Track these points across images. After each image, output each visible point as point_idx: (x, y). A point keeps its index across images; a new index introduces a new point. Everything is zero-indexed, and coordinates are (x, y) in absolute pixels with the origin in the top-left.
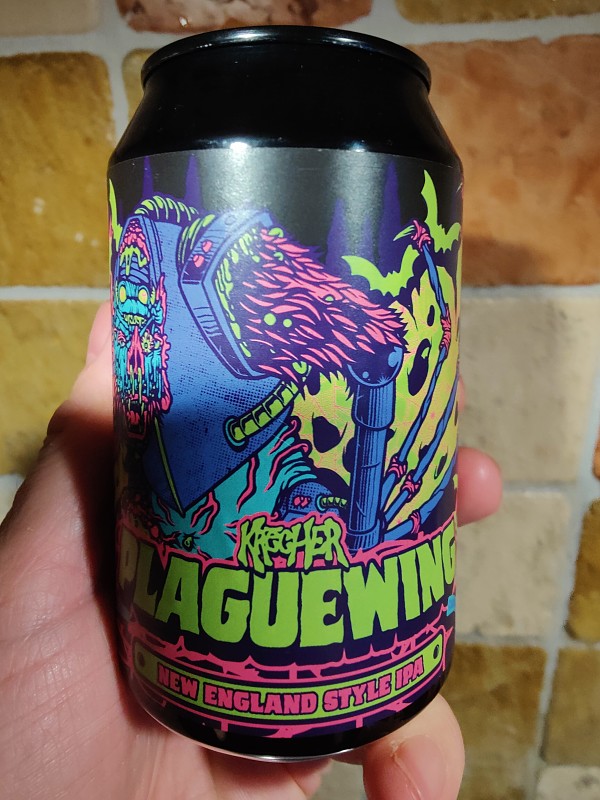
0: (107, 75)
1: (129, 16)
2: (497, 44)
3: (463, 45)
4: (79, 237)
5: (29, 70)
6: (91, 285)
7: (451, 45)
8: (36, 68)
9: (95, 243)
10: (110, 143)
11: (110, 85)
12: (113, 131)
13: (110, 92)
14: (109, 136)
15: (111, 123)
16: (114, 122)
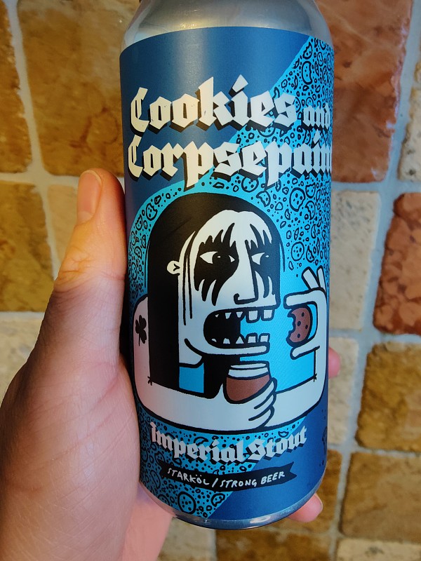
9: (3, 139)
10: (10, 64)
11: (8, 22)
12: (13, 55)
13: (9, 26)
14: (10, 59)
15: (11, 49)
16: (13, 48)
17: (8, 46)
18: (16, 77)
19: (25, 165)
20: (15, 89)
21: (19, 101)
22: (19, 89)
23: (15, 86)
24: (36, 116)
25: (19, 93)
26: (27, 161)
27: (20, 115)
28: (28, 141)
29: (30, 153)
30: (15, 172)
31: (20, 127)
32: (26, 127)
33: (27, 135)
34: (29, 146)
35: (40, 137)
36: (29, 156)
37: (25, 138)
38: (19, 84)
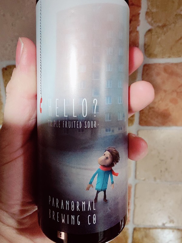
2: (172, 64)
3: (163, 64)
7: (160, 64)
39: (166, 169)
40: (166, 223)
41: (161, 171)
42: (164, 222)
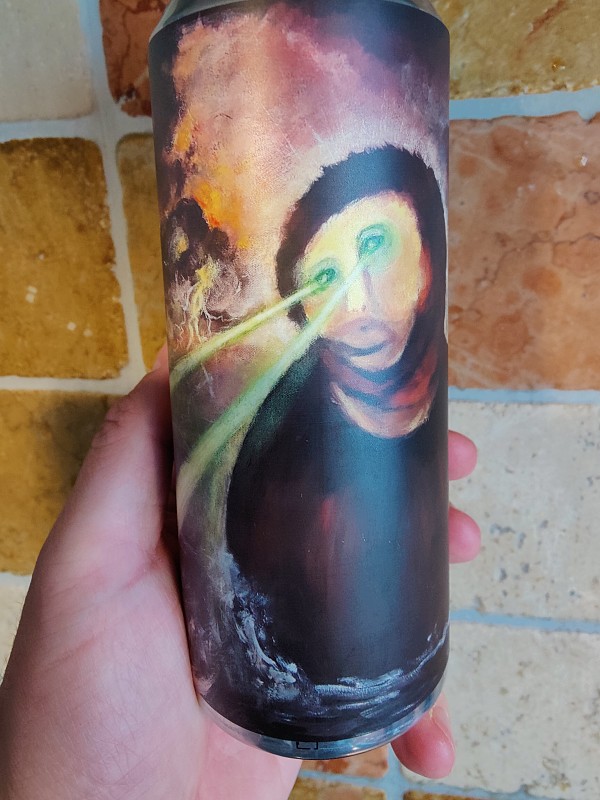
0: (100, 160)
1: (122, 100)
2: (528, 119)
3: (490, 122)
4: (72, 326)
5: (22, 156)
6: (83, 377)
7: (474, 122)
8: (29, 154)
9: (88, 333)
10: (103, 230)
11: (103, 171)
12: (107, 217)
13: (103, 178)
14: (102, 223)
15: (105, 209)
16: (108, 208)
17: (101, 206)
18: (111, 246)
19: (118, 369)
20: (109, 264)
21: (113, 279)
22: (114, 263)
23: (108, 259)
24: (137, 301)
25: (114, 269)
26: (121, 363)
27: (114, 299)
28: (124, 334)
29: (126, 352)
30: (104, 378)
31: (113, 316)
32: (122, 316)
33: (122, 326)
34: (125, 342)
35: (142, 329)
36: (124, 356)
37: (119, 331)
38: (114, 256)
39: (526, 569)
40: (536, 784)
41: (504, 576)
42: (528, 782)
